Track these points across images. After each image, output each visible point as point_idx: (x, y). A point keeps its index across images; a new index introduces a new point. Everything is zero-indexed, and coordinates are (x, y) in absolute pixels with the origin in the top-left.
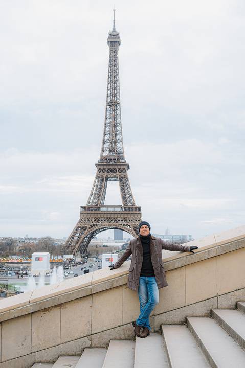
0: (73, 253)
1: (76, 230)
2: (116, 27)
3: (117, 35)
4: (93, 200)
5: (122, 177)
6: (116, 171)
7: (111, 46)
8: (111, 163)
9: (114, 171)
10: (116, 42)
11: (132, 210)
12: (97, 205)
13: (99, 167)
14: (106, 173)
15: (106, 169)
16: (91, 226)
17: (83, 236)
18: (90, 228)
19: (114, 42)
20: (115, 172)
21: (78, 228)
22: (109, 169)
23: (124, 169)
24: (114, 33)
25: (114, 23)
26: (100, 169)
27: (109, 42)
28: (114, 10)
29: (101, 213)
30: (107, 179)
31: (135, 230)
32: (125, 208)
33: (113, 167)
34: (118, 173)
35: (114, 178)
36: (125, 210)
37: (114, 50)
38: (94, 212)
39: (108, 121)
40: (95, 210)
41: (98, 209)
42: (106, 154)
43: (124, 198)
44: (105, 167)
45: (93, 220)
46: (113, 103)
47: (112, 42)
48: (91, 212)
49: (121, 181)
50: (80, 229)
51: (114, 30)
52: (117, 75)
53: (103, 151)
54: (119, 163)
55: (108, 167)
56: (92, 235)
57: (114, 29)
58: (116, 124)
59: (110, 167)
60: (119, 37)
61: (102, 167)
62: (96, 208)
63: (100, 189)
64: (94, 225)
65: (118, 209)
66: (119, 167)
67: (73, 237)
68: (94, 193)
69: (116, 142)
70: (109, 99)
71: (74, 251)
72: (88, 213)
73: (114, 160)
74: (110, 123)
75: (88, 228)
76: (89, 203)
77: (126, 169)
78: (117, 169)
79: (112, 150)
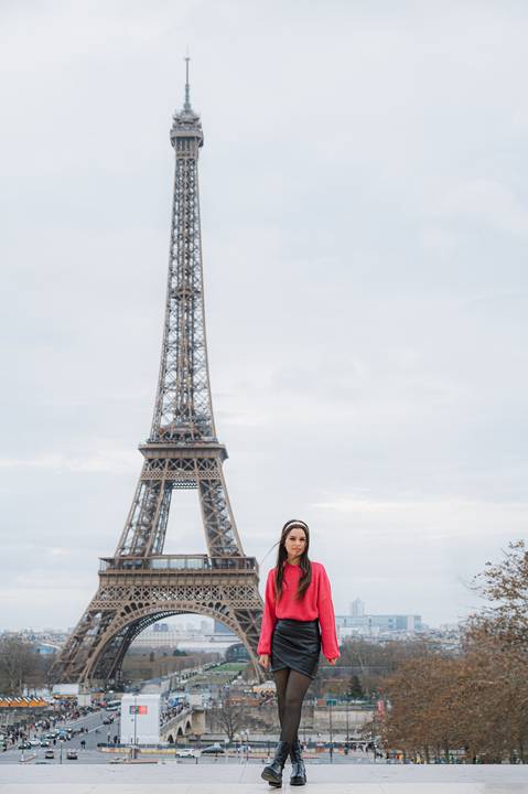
0: (80, 680)
1: (89, 619)
2: (191, 101)
3: (194, 122)
4: (135, 540)
5: (207, 481)
6: (192, 464)
7: (178, 149)
8: (181, 444)
9: (187, 465)
10: (193, 138)
11: (233, 565)
12: (143, 555)
13: (150, 455)
14: (166, 470)
15: (167, 461)
16: (127, 608)
17: (105, 636)
18: (123, 614)
19: (187, 138)
20: (188, 469)
21: (94, 613)
22: (174, 460)
23: (212, 460)
24: (188, 117)
25: (187, 91)
26: (150, 460)
27: (173, 139)
28: (187, 60)
29: (153, 575)
30: (170, 486)
31: (239, 619)
32: (214, 560)
33: (185, 455)
34: (196, 470)
35: (188, 483)
36: (215, 565)
37: (186, 158)
38: (134, 571)
39: (172, 337)
40: (138, 567)
41: (146, 564)
42: (168, 419)
43: (212, 535)
44: (163, 455)
45: (132, 593)
46: (184, 292)
47: (184, 138)
48: (125, 572)
49: (203, 489)
50: (99, 615)
51: (187, 108)
52: (193, 221)
53: (159, 412)
54: (197, 445)
55: (171, 455)
56: (135, 628)
57: (187, 105)
58: (193, 343)
59: (178, 455)
60: (199, 126)
61: (156, 456)
62: (139, 562)
63: (153, 510)
64: (133, 605)
65: (196, 564)
66: (199, 455)
67: (79, 638)
68: (135, 520)
69: (192, 391)
70: (174, 280)
71: (81, 675)
72: (119, 575)
73: (187, 436)
74: (177, 342)
75: (119, 612)
76: (123, 549)
77: (218, 460)
78: (195, 460)
79: (184, 411)
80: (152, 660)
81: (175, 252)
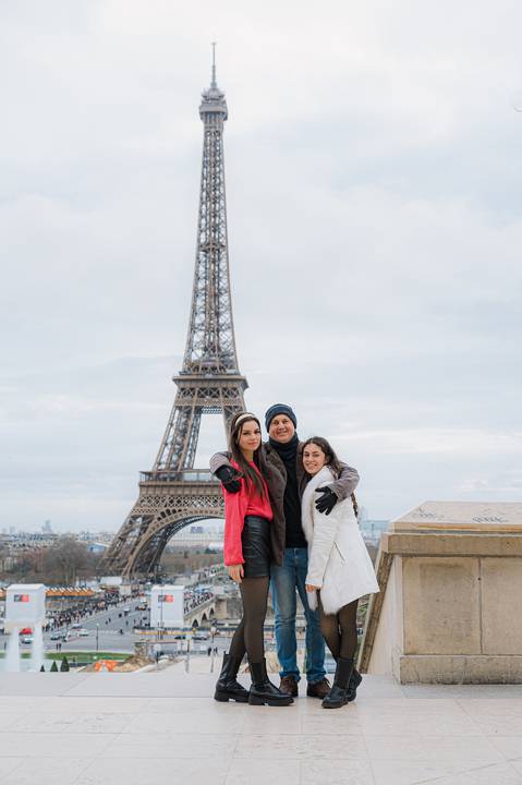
0: (123, 573)
1: (131, 523)
3: (219, 99)
4: (170, 456)
5: (230, 408)
6: (218, 393)
7: (206, 123)
8: (209, 376)
9: (214, 393)
10: (218, 113)
12: (176, 469)
13: (182, 385)
14: (195, 398)
15: (197, 390)
16: (163, 514)
17: (145, 537)
18: (159, 519)
19: (213, 112)
20: (214, 397)
21: (135, 518)
22: (202, 389)
23: (235, 389)
24: (213, 94)
25: (214, 71)
26: (182, 389)
27: (201, 113)
28: (214, 44)
29: (185, 486)
30: (199, 411)
33: (212, 385)
34: (221, 398)
35: (214, 409)
37: (213, 130)
38: (168, 482)
39: (201, 285)
40: (172, 479)
41: (179, 476)
42: (197, 354)
44: (193, 385)
45: (167, 501)
46: (211, 246)
47: (211, 113)
48: (161, 483)
49: (228, 414)
50: (140, 520)
51: (214, 86)
52: (219, 184)
53: (190, 347)
54: (223, 377)
55: (200, 385)
56: (171, 530)
57: (214, 84)
58: (219, 290)
59: (206, 385)
60: (224, 102)
61: (188, 386)
62: (173, 475)
63: (185, 431)
64: (168, 511)
66: (224, 385)
67: (122, 539)
68: (170, 439)
69: (218, 331)
70: (203, 235)
71: (125, 569)
72: (156, 486)
73: (214, 369)
74: (205, 289)
75: (156, 517)
76: (160, 464)
77: (240, 389)
78: (220, 390)
79: (211, 348)
80: (186, 557)
81: (204, 212)
